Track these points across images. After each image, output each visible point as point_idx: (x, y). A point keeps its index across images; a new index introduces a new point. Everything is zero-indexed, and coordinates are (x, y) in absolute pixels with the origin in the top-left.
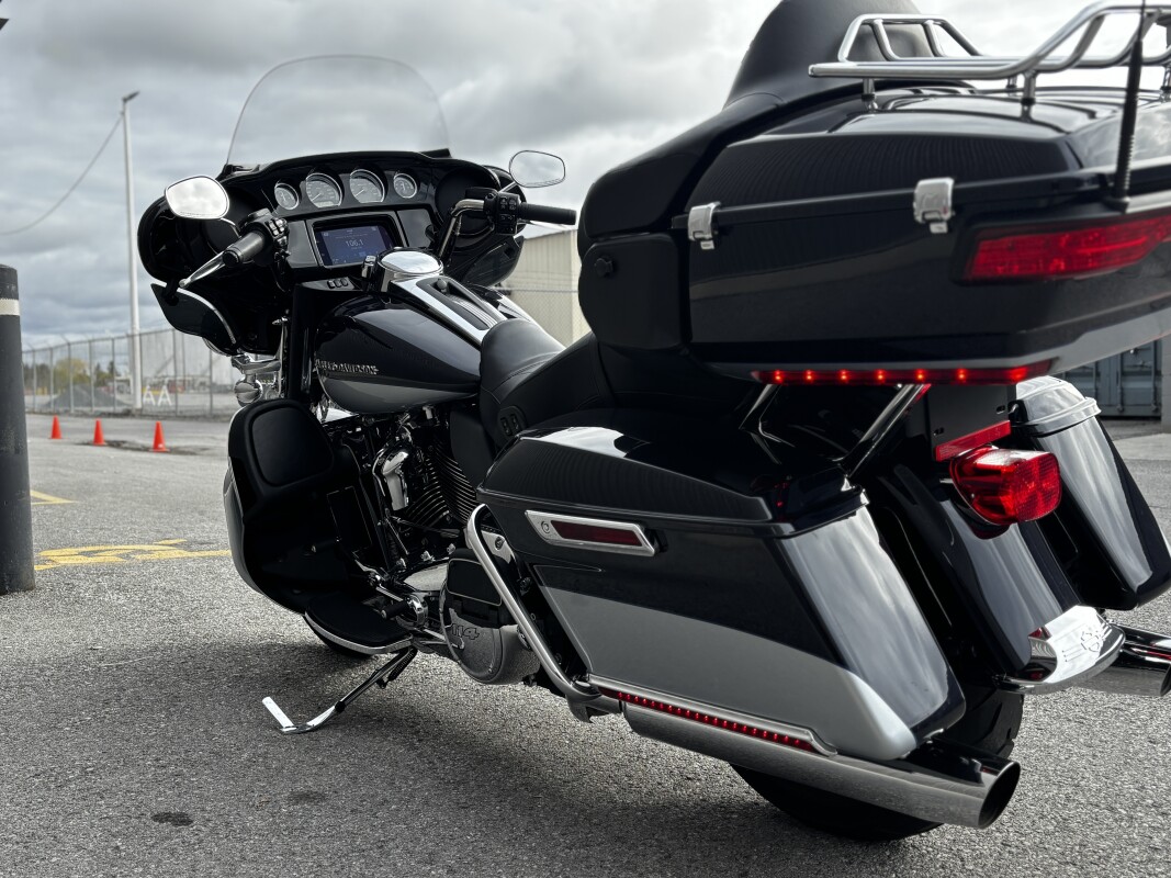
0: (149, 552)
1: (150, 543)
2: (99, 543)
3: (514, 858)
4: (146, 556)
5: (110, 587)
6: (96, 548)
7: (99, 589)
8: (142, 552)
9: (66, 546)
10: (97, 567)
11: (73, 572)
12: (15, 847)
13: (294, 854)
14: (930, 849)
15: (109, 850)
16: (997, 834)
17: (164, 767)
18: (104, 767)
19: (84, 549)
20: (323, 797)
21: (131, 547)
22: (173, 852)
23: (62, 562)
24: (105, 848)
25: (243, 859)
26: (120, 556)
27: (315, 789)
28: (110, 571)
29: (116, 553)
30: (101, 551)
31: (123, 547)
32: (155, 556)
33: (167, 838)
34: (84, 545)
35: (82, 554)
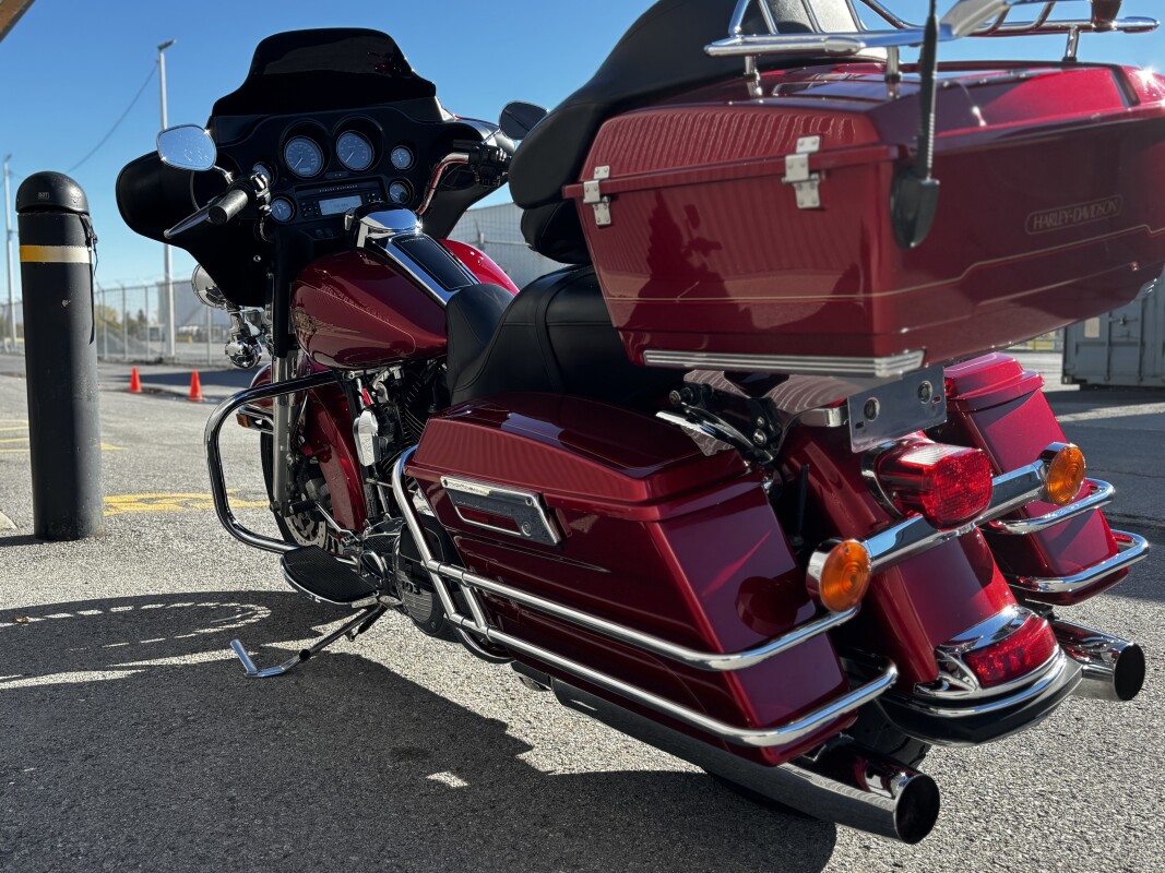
0: (206, 501)
1: (204, 492)
2: (155, 490)
4: (204, 505)
6: (154, 496)
7: (165, 538)
8: (200, 501)
10: (160, 514)
11: (138, 519)
12: (133, 793)
13: (408, 811)
15: (226, 800)
20: (425, 754)
21: (187, 495)
23: (124, 508)
26: (179, 504)
27: (416, 745)
28: (169, 519)
29: (173, 501)
30: (161, 499)
31: (179, 495)
34: (141, 492)
35: (141, 500)
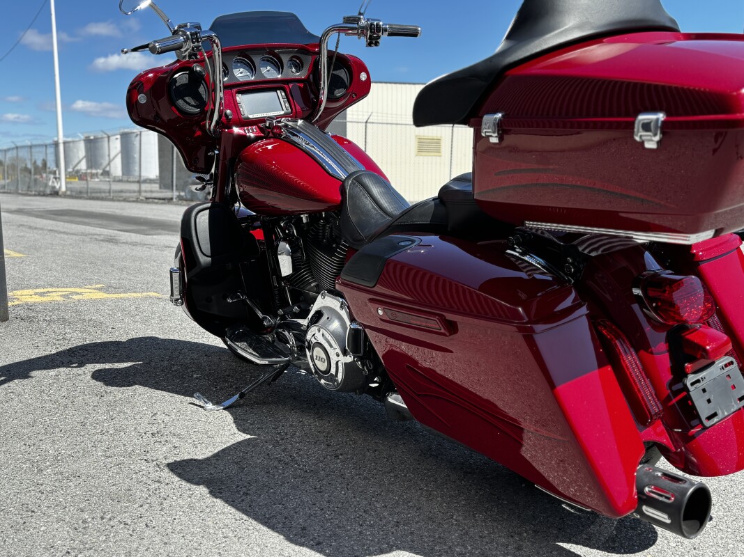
0: (81, 294)
1: (80, 287)
2: (47, 286)
4: (79, 297)
6: (46, 290)
8: (77, 294)
9: (25, 288)
10: (48, 304)
11: (32, 307)
19: (38, 291)
21: (68, 289)
23: (24, 299)
26: (61, 296)
28: (57, 307)
29: (59, 293)
30: (49, 292)
31: (63, 289)
32: (87, 297)
34: (37, 287)
35: (36, 294)
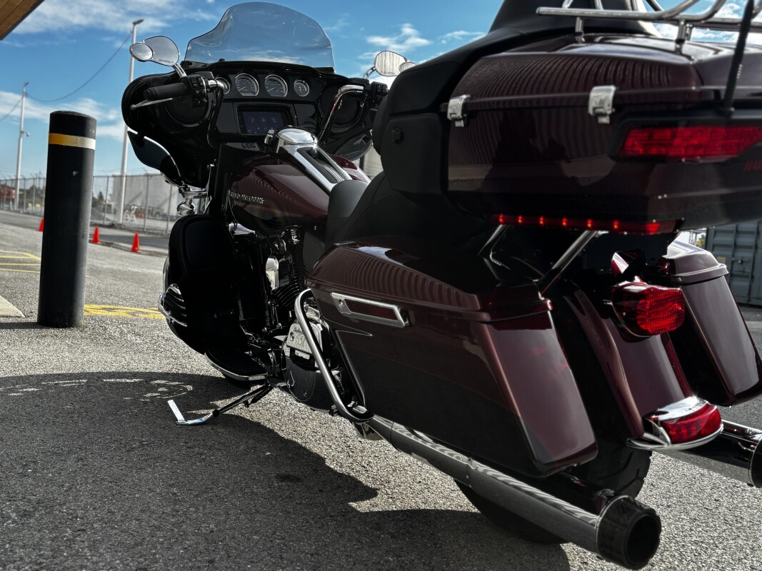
0: (147, 313)
1: (145, 308)
2: (113, 304)
3: (432, 534)
4: (146, 316)
5: (129, 332)
6: (112, 307)
7: (121, 333)
8: (143, 313)
9: (92, 303)
10: (118, 318)
11: (102, 320)
12: (110, 484)
13: (289, 513)
14: (704, 565)
15: (171, 495)
16: (746, 561)
17: (192, 448)
18: (153, 442)
19: (104, 306)
20: (299, 480)
21: (133, 309)
22: (211, 501)
23: (93, 312)
24: (167, 493)
25: (258, 512)
26: (129, 313)
27: (291, 473)
28: (124, 322)
29: (125, 311)
30: (117, 309)
31: (128, 308)
32: (151, 316)
33: (205, 492)
34: (104, 304)
